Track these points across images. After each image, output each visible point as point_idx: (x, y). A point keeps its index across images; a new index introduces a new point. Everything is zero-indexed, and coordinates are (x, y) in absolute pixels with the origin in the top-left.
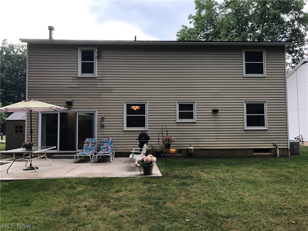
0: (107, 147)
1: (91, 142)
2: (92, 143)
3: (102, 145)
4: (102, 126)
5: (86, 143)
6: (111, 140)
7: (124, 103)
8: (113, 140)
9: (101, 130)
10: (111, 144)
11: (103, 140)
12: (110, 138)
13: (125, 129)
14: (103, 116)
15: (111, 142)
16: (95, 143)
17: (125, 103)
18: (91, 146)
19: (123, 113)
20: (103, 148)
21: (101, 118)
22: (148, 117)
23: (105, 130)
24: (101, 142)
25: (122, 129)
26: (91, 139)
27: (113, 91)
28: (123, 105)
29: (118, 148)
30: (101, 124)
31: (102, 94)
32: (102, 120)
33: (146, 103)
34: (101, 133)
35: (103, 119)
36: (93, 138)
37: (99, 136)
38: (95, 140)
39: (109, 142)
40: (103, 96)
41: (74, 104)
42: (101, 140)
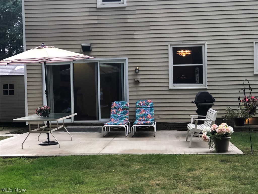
0: (145, 115)
1: (121, 107)
2: (123, 109)
3: (138, 111)
4: (137, 83)
5: (114, 109)
6: (150, 104)
7: (169, 46)
8: (154, 104)
9: (135, 89)
10: (151, 110)
11: (139, 103)
12: (149, 100)
13: (171, 87)
14: (138, 68)
15: (151, 107)
16: (127, 109)
17: (171, 45)
18: (122, 114)
19: (168, 62)
20: (139, 116)
21: (135, 70)
22: (207, 67)
23: (141, 89)
24: (136, 107)
25: (167, 87)
26: (120, 103)
27: (152, 28)
28: (168, 50)
29: (160, 116)
30: (134, 79)
31: (135, 33)
32: (135, 74)
33: (204, 44)
34: (135, 93)
35: (137, 71)
36: (124, 102)
37: (132, 97)
38: (126, 104)
39: (148, 107)
40: (136, 37)
41: (93, 50)
42: (136, 103)
